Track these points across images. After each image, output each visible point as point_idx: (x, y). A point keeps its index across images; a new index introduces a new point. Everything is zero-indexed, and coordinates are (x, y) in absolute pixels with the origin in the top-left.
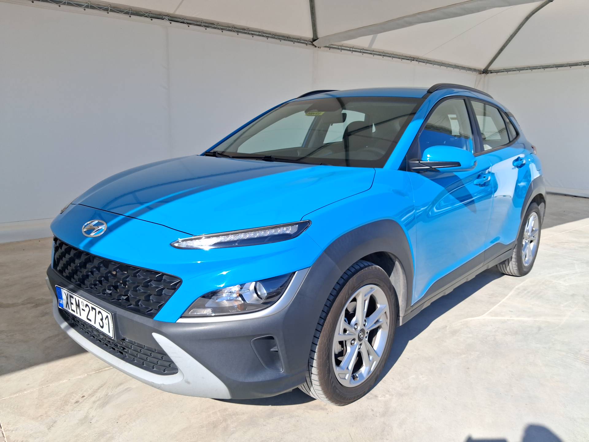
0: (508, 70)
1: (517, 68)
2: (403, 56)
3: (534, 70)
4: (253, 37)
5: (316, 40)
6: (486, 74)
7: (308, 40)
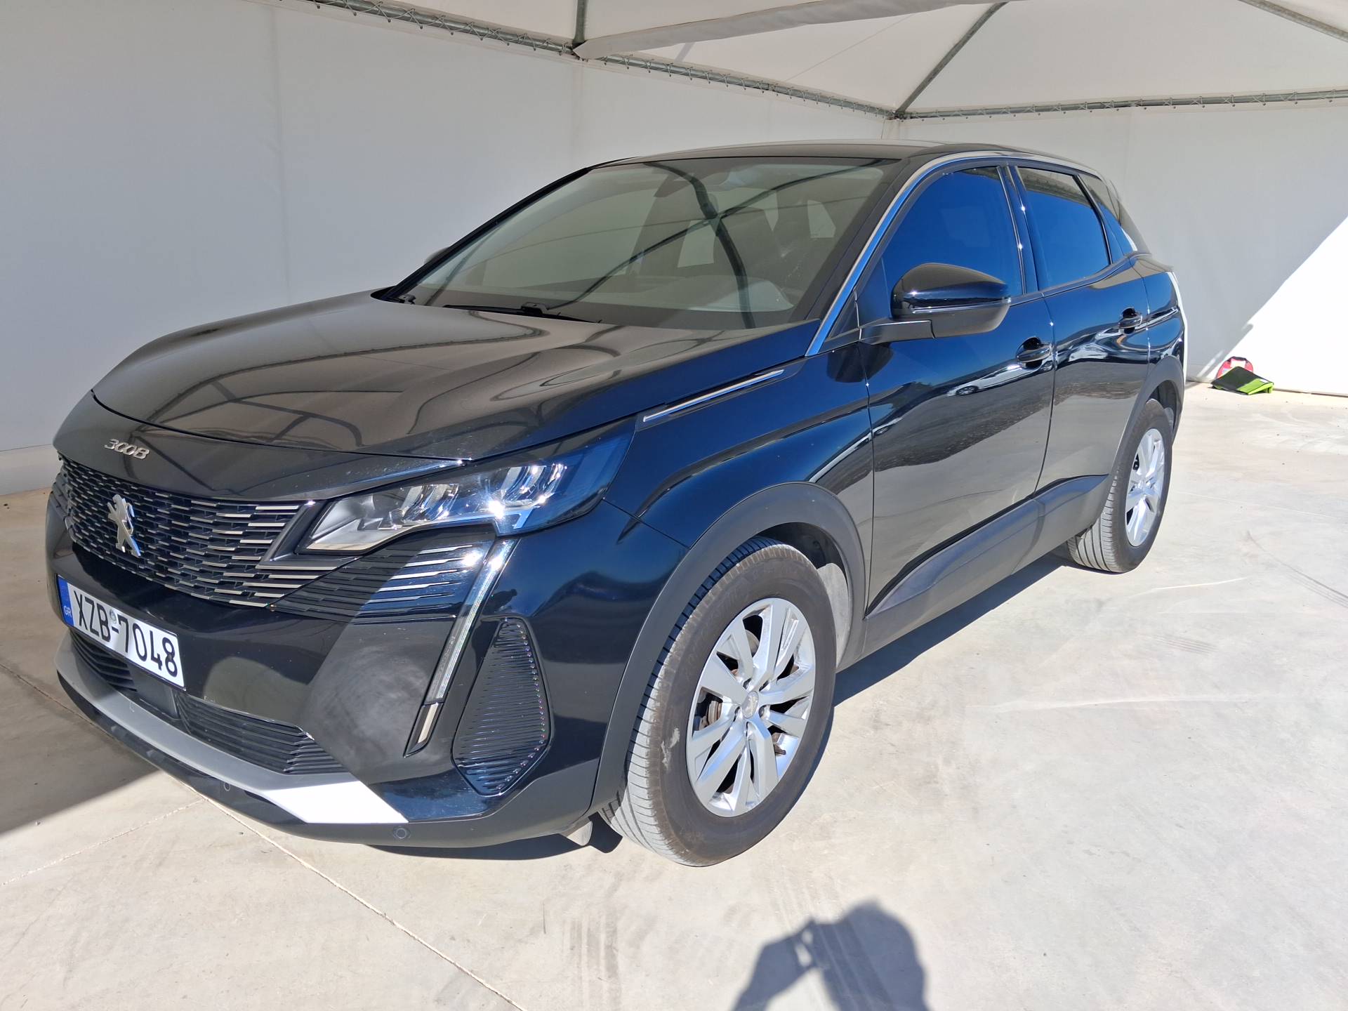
0: (944, 114)
1: (962, 111)
2: (748, 81)
3: (994, 116)
4: (452, 34)
5: (580, 44)
6: (901, 119)
7: (563, 44)
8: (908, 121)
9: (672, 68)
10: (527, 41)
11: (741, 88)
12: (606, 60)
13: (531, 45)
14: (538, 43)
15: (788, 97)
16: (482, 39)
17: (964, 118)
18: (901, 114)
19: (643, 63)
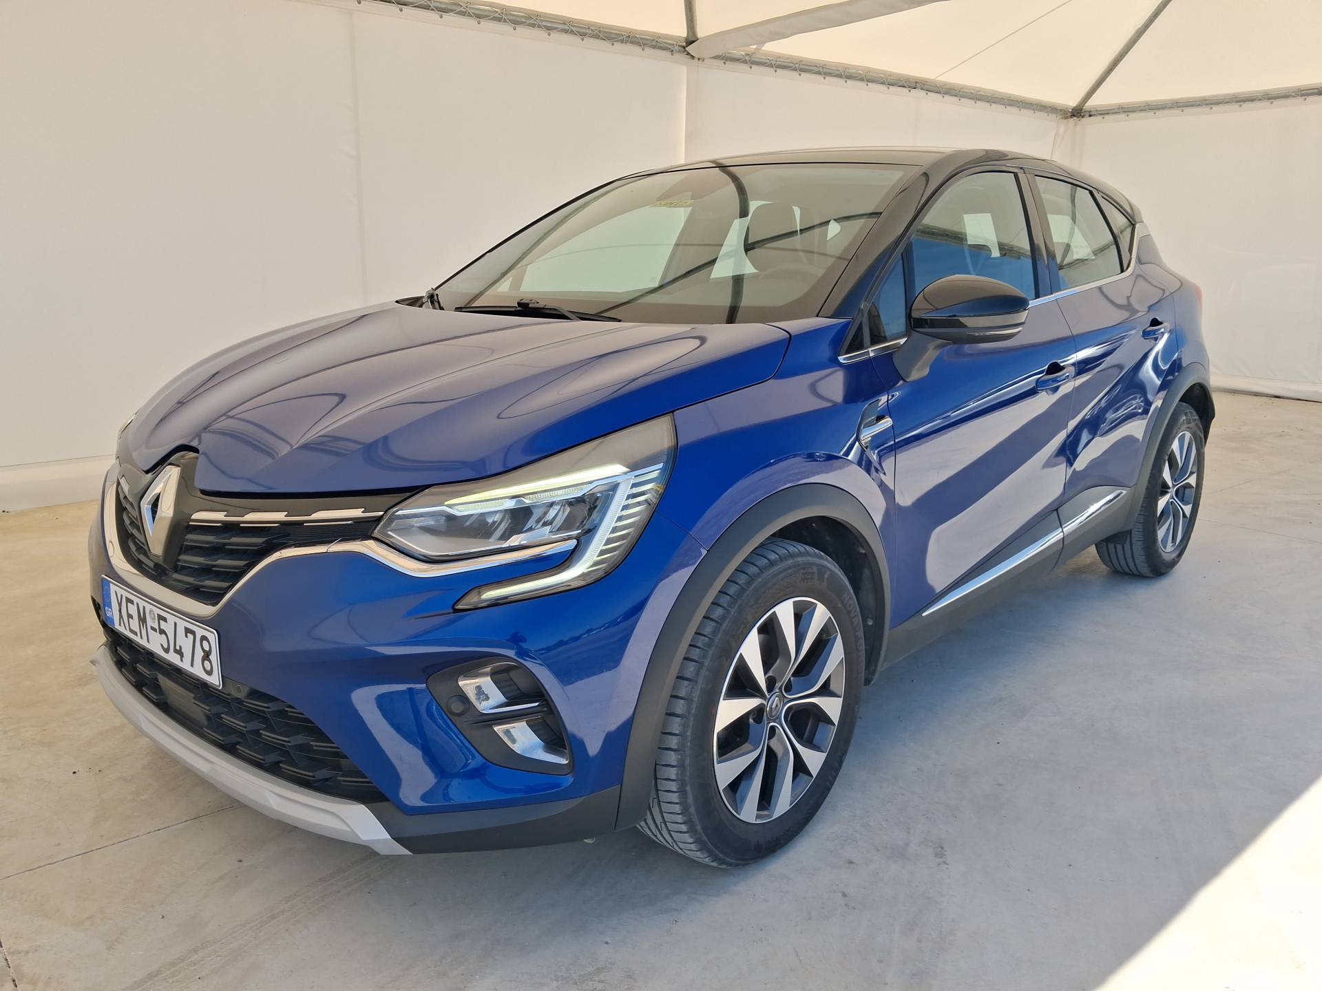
0: (1128, 111)
1: (1150, 105)
2: (891, 79)
3: (1187, 110)
4: (549, 35)
5: (694, 42)
6: (1078, 117)
7: (675, 43)
8: (1087, 120)
9: (801, 66)
10: (633, 40)
11: (883, 88)
12: (726, 59)
13: (638, 44)
14: (646, 42)
15: (939, 96)
16: (583, 40)
17: (1151, 113)
18: (1077, 113)
19: (768, 61)
